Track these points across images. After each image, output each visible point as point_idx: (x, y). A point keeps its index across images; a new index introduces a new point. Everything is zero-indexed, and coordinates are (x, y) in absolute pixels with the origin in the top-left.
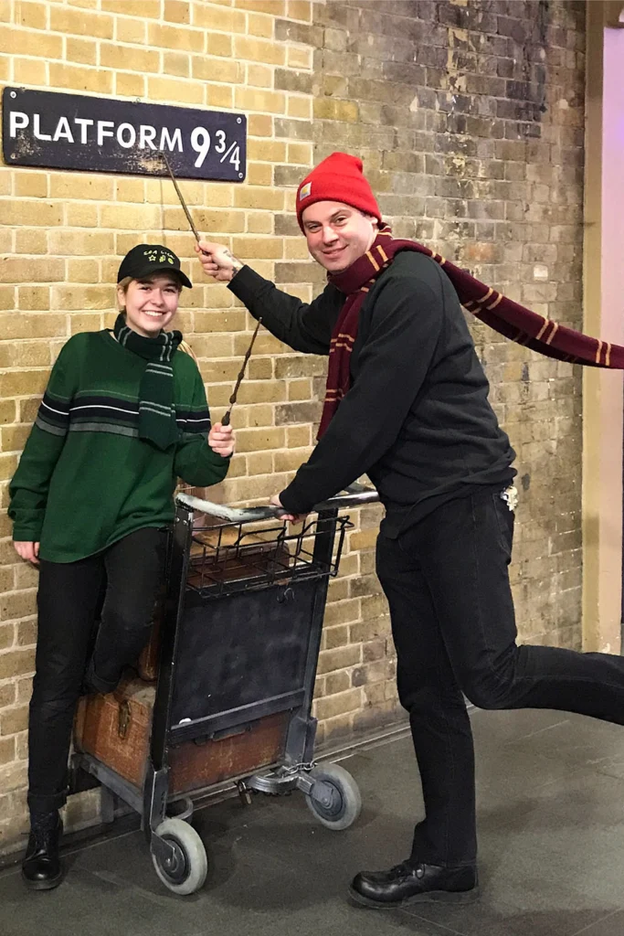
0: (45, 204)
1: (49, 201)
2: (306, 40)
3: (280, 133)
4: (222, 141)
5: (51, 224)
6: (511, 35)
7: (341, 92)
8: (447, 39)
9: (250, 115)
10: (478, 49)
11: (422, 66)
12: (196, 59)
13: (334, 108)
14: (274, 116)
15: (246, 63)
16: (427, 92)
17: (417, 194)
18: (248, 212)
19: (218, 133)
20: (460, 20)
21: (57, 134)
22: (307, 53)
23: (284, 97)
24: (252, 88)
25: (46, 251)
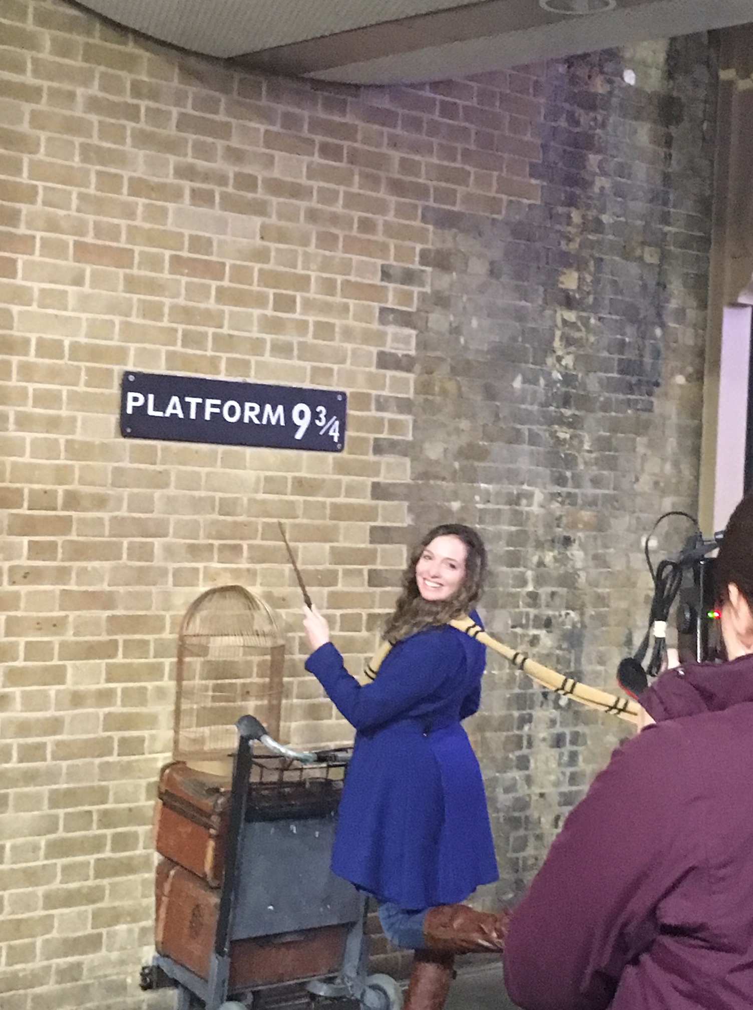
0: (155, 471)
1: (158, 468)
2: (409, 325)
3: (381, 407)
4: (322, 416)
5: (159, 486)
6: (624, 315)
7: (443, 371)
8: (555, 321)
9: (351, 393)
10: (588, 328)
11: (527, 345)
12: (300, 343)
13: (434, 385)
14: (374, 392)
15: (349, 346)
16: (531, 370)
17: (518, 465)
18: (345, 479)
19: (319, 408)
20: (569, 302)
21: (169, 411)
22: (410, 336)
23: (385, 376)
24: (354, 368)
25: (152, 512)
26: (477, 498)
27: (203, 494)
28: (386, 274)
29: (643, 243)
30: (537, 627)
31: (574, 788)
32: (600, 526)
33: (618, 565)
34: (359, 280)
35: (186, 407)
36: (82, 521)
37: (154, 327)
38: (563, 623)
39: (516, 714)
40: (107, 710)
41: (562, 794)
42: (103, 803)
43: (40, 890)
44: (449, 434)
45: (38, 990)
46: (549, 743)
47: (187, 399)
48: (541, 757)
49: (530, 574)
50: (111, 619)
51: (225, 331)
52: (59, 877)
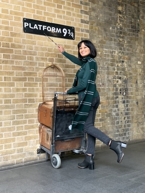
1: (33, 40)
2: (87, 14)
3: (82, 31)
4: (69, 32)
5: (34, 44)
6: (131, 16)
7: (95, 25)
8: (117, 16)
9: (76, 27)
10: (124, 18)
11: (112, 21)
12: (64, 16)
13: (93, 27)
14: (81, 28)
15: (74, 18)
16: (113, 26)
17: (112, 45)
19: (69, 30)
20: (120, 12)
21: (35, 28)
22: (87, 16)
23: (83, 24)
24: (76, 22)
25: (33, 50)
26: (104, 52)
27: (44, 47)
28: (81, 3)
29: (134, 2)
30: (118, 79)
31: (128, 112)
32: (129, 59)
33: (133, 67)
34: (76, 3)
35: (38, 27)
36: (16, 51)
37: (30, 9)
38: (123, 78)
39: (115, 96)
40: (25, 93)
41: (125, 113)
42: (25, 113)
43: (12, 132)
44: (97, 38)
45: (12, 154)
46: (122, 102)
47: (39, 25)
48: (121, 105)
49: (116, 68)
50: (24, 73)
51: (46, 11)
52: (16, 129)
